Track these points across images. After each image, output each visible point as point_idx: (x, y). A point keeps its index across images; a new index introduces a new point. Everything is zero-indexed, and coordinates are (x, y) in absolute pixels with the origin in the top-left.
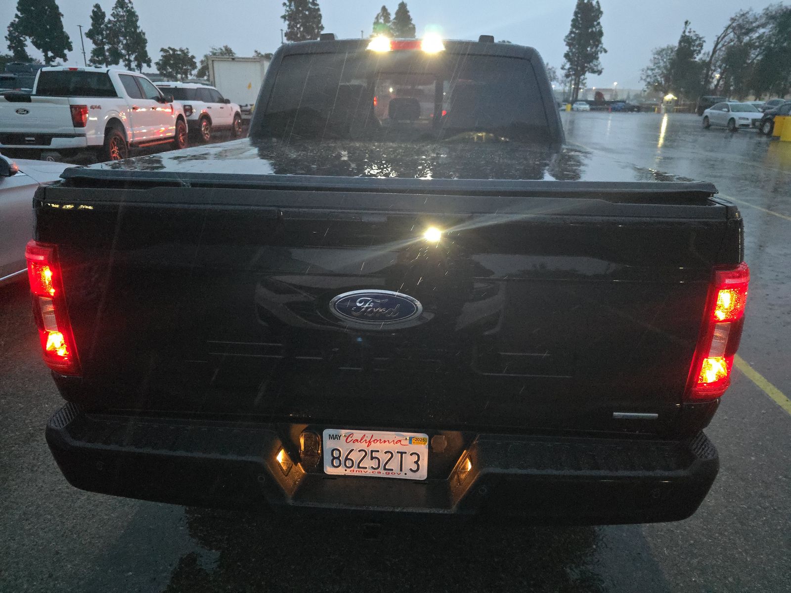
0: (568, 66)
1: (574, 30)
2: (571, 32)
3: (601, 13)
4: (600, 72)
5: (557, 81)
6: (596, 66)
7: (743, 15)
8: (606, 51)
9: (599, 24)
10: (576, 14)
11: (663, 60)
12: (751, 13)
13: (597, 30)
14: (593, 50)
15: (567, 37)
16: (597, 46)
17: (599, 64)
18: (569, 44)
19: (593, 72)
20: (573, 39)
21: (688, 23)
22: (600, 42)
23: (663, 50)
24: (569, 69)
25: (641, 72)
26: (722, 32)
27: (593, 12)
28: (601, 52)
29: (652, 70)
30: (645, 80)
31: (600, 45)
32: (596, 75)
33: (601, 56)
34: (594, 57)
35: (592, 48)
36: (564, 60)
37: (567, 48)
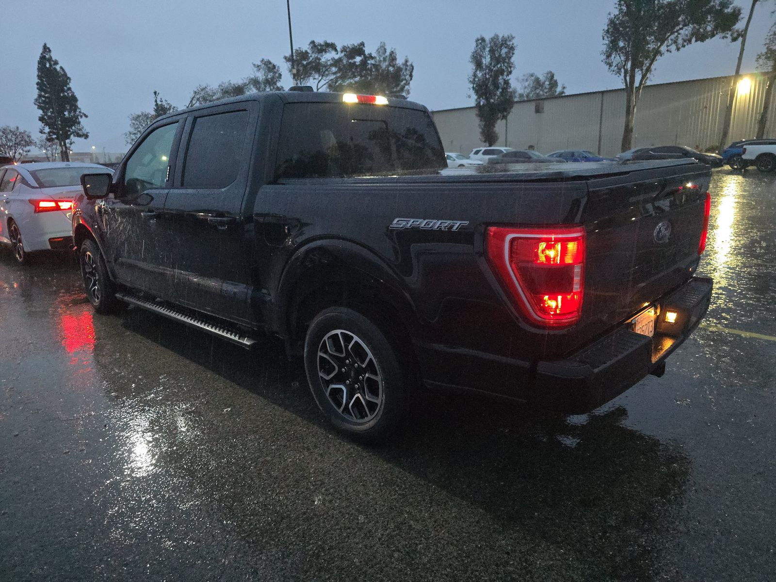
0: (47, 129)
1: (43, 93)
2: (40, 96)
3: (69, 78)
4: (86, 136)
5: (36, 146)
6: (80, 130)
7: (202, 90)
8: (86, 116)
9: (69, 89)
10: (39, 77)
11: (142, 125)
12: (209, 88)
13: (70, 95)
14: (72, 114)
15: (36, 100)
16: (75, 111)
17: (83, 127)
18: (40, 107)
19: (79, 135)
20: (44, 102)
21: (157, 93)
22: (76, 107)
23: (139, 116)
24: (49, 133)
25: (124, 136)
26: (189, 102)
27: (60, 77)
28: (81, 117)
29: (135, 134)
30: (131, 143)
31: (78, 110)
32: (83, 139)
33: (83, 120)
34: (74, 121)
35: (69, 113)
36: (40, 124)
37: (40, 112)
